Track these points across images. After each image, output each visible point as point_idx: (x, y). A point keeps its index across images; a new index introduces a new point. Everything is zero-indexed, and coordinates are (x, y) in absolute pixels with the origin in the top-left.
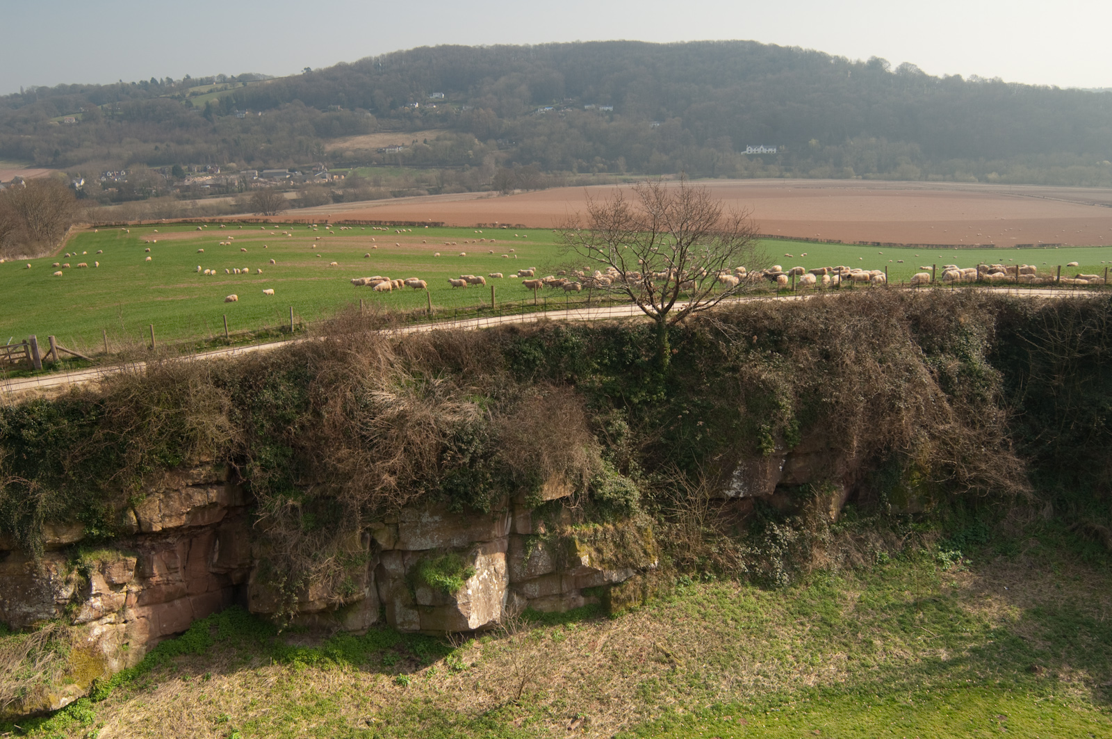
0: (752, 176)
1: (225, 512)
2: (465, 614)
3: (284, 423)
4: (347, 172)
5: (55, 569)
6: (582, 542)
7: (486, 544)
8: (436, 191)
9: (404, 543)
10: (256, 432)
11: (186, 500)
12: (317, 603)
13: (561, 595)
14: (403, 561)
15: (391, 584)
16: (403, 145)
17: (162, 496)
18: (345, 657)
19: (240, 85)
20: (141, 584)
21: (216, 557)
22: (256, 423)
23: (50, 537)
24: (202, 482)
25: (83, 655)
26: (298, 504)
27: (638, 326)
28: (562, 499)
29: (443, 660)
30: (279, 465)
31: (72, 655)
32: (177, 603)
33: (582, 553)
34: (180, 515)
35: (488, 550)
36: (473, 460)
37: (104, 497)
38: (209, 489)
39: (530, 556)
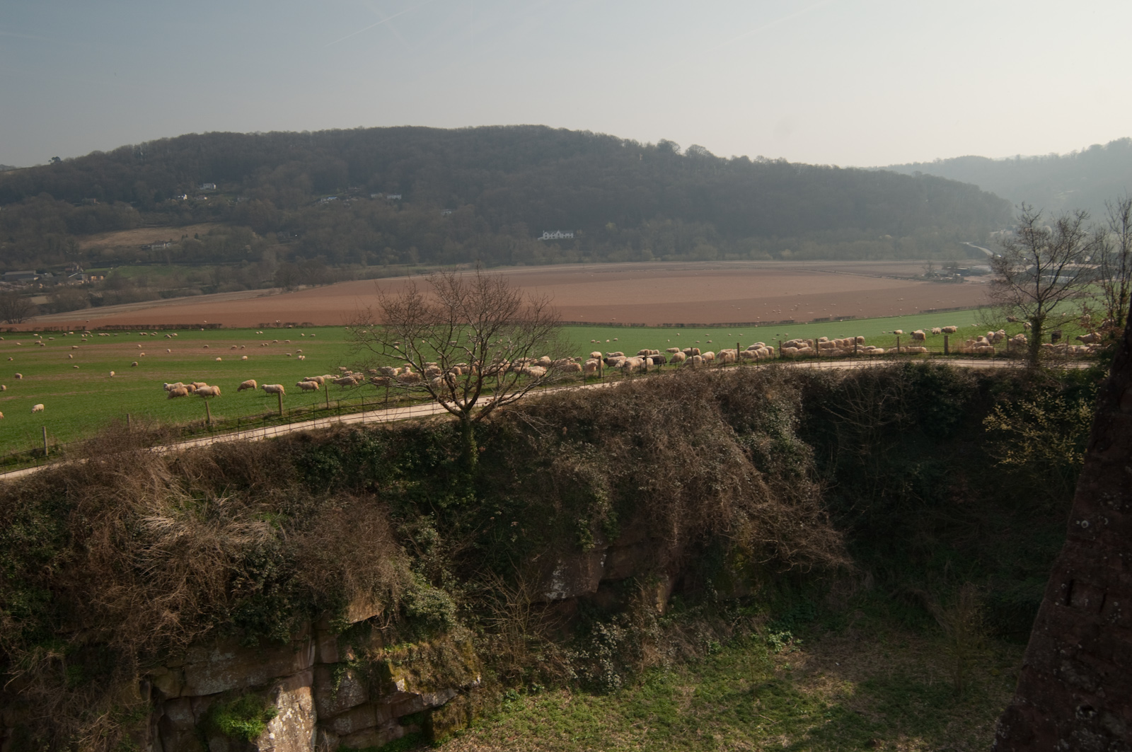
0: (550, 263)
3: (40, 562)
4: (106, 272)
6: (396, 665)
7: (288, 679)
8: (212, 290)
9: (192, 688)
13: (377, 728)
14: (192, 708)
15: (179, 738)
16: (171, 241)
26: (60, 656)
27: (441, 425)
28: (372, 619)
30: (35, 612)
33: (397, 677)
35: (291, 685)
36: (267, 586)
39: (340, 688)
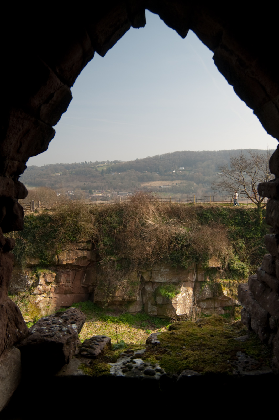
1: (89, 262)
2: (175, 308)
3: (113, 229)
5: (28, 273)
6: (224, 286)
7: (186, 282)
9: (154, 279)
10: (103, 231)
11: (76, 254)
12: (119, 298)
13: (215, 308)
14: (153, 286)
15: (147, 296)
16: (168, 185)
17: (67, 252)
18: (127, 321)
19: (114, 164)
20: (57, 285)
21: (84, 280)
22: (103, 228)
23: (28, 262)
24: (82, 248)
25: (33, 306)
26: (115, 259)
27: (250, 209)
28: (217, 267)
29: (165, 327)
30: (110, 244)
31: (29, 305)
32: (68, 295)
33: (224, 290)
34: (73, 259)
35: (186, 285)
36: (182, 247)
37: (48, 250)
38: (84, 252)
39: (203, 290)
